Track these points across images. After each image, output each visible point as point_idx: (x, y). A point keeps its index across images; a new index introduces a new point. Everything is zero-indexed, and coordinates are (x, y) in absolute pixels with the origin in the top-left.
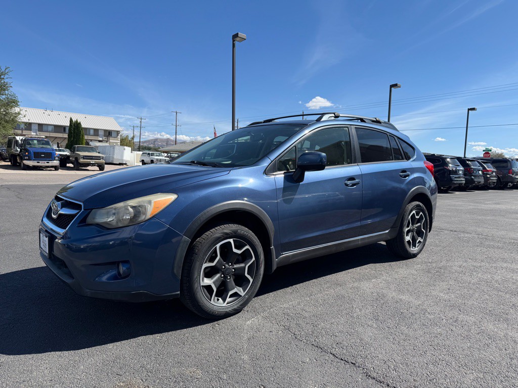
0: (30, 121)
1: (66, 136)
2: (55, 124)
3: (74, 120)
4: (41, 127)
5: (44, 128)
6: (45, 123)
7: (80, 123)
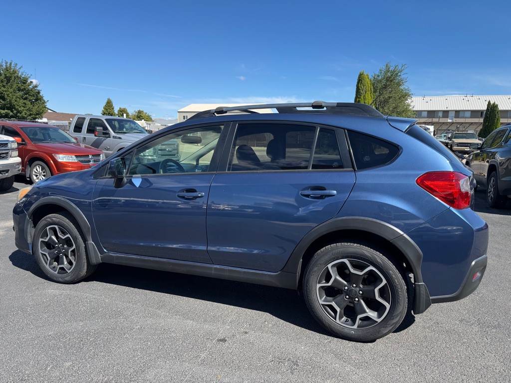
0: (448, 109)
1: (482, 120)
2: (472, 109)
3: (492, 103)
4: (458, 113)
5: (461, 114)
6: (462, 109)
7: (497, 106)
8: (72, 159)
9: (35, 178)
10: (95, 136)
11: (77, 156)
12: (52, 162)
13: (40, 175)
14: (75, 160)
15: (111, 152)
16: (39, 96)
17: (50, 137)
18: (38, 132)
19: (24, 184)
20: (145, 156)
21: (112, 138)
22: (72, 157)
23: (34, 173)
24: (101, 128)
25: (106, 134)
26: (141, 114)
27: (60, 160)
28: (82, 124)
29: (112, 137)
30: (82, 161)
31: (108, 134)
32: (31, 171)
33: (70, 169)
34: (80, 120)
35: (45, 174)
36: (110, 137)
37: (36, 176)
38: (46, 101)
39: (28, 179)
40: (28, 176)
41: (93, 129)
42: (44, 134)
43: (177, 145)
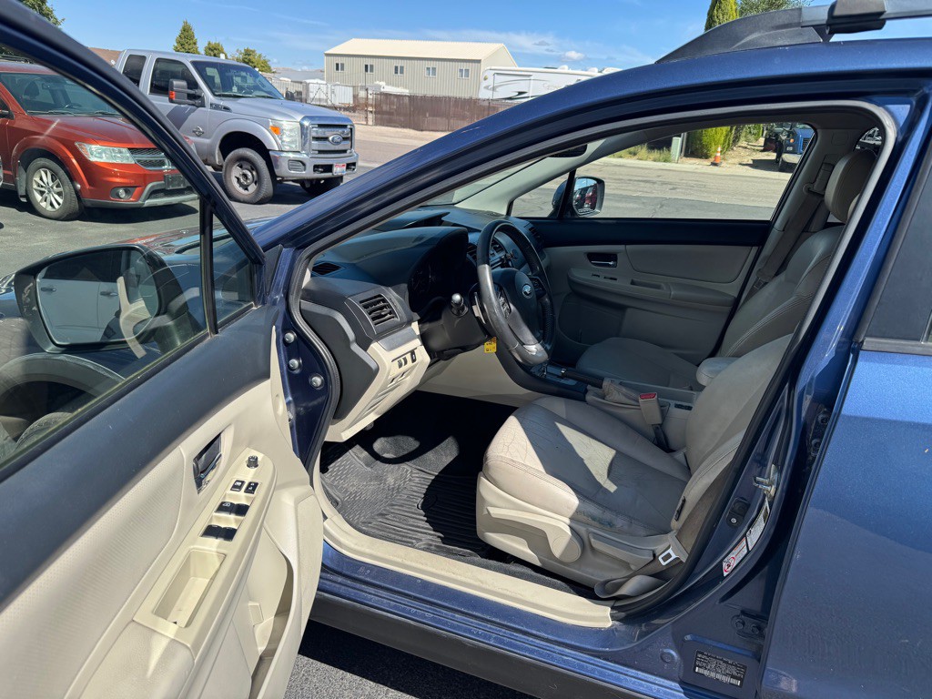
8: (122, 158)
9: (39, 197)
10: (171, 101)
11: (132, 150)
12: (74, 161)
13: (50, 192)
14: (128, 158)
15: (208, 141)
16: (44, 7)
17: (68, 101)
18: (39, 85)
19: (14, 210)
20: (282, 151)
21: (208, 109)
22: (120, 152)
23: (35, 186)
24: (184, 83)
25: (195, 98)
26: (251, 57)
27: (93, 159)
28: (139, 73)
29: (207, 103)
30: (147, 164)
31: (199, 97)
32: (28, 182)
33: (118, 180)
34: (134, 61)
35: (60, 189)
36: (204, 106)
37: (42, 193)
38: (59, 19)
39: (24, 200)
40: (21, 191)
41: (163, 84)
42: (53, 92)
43: (351, 129)
